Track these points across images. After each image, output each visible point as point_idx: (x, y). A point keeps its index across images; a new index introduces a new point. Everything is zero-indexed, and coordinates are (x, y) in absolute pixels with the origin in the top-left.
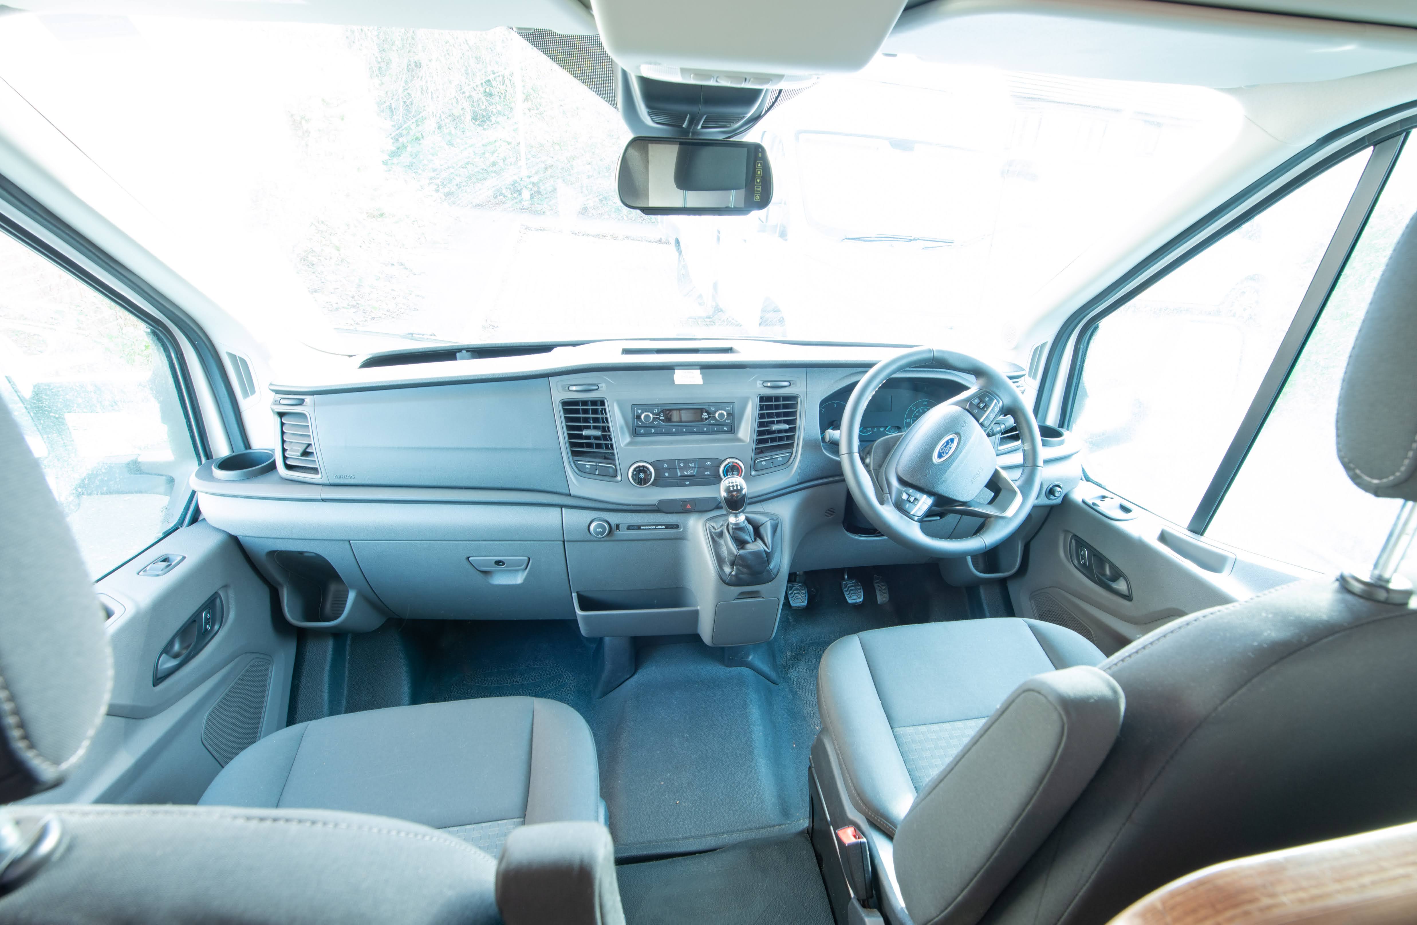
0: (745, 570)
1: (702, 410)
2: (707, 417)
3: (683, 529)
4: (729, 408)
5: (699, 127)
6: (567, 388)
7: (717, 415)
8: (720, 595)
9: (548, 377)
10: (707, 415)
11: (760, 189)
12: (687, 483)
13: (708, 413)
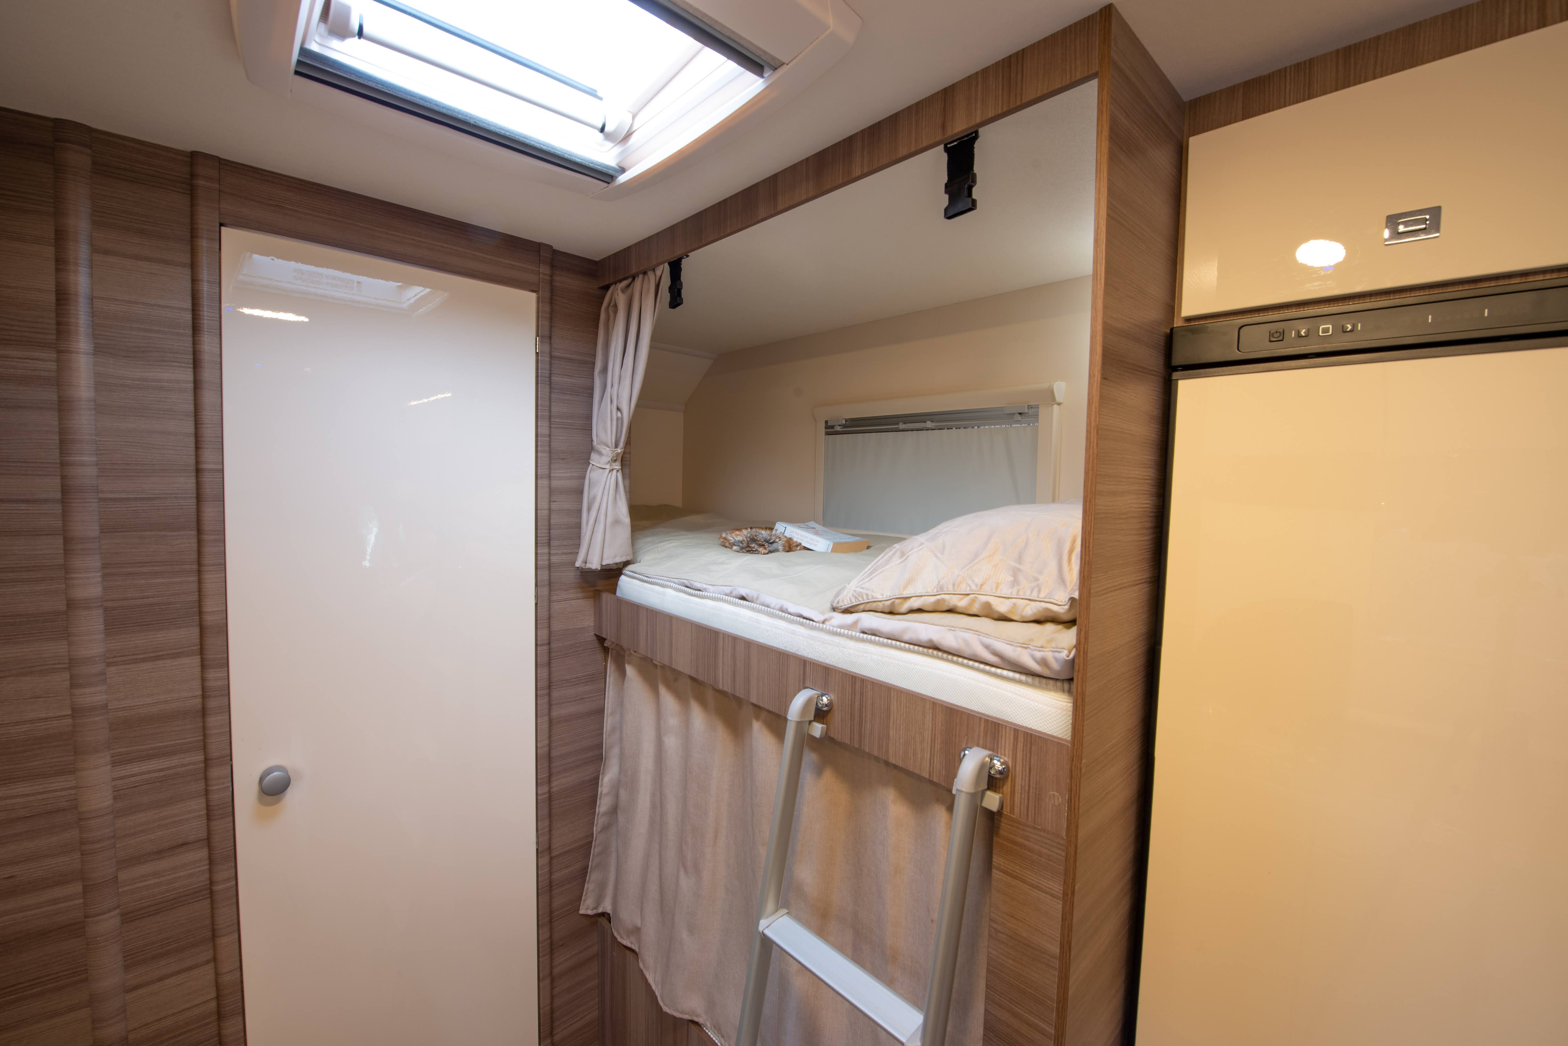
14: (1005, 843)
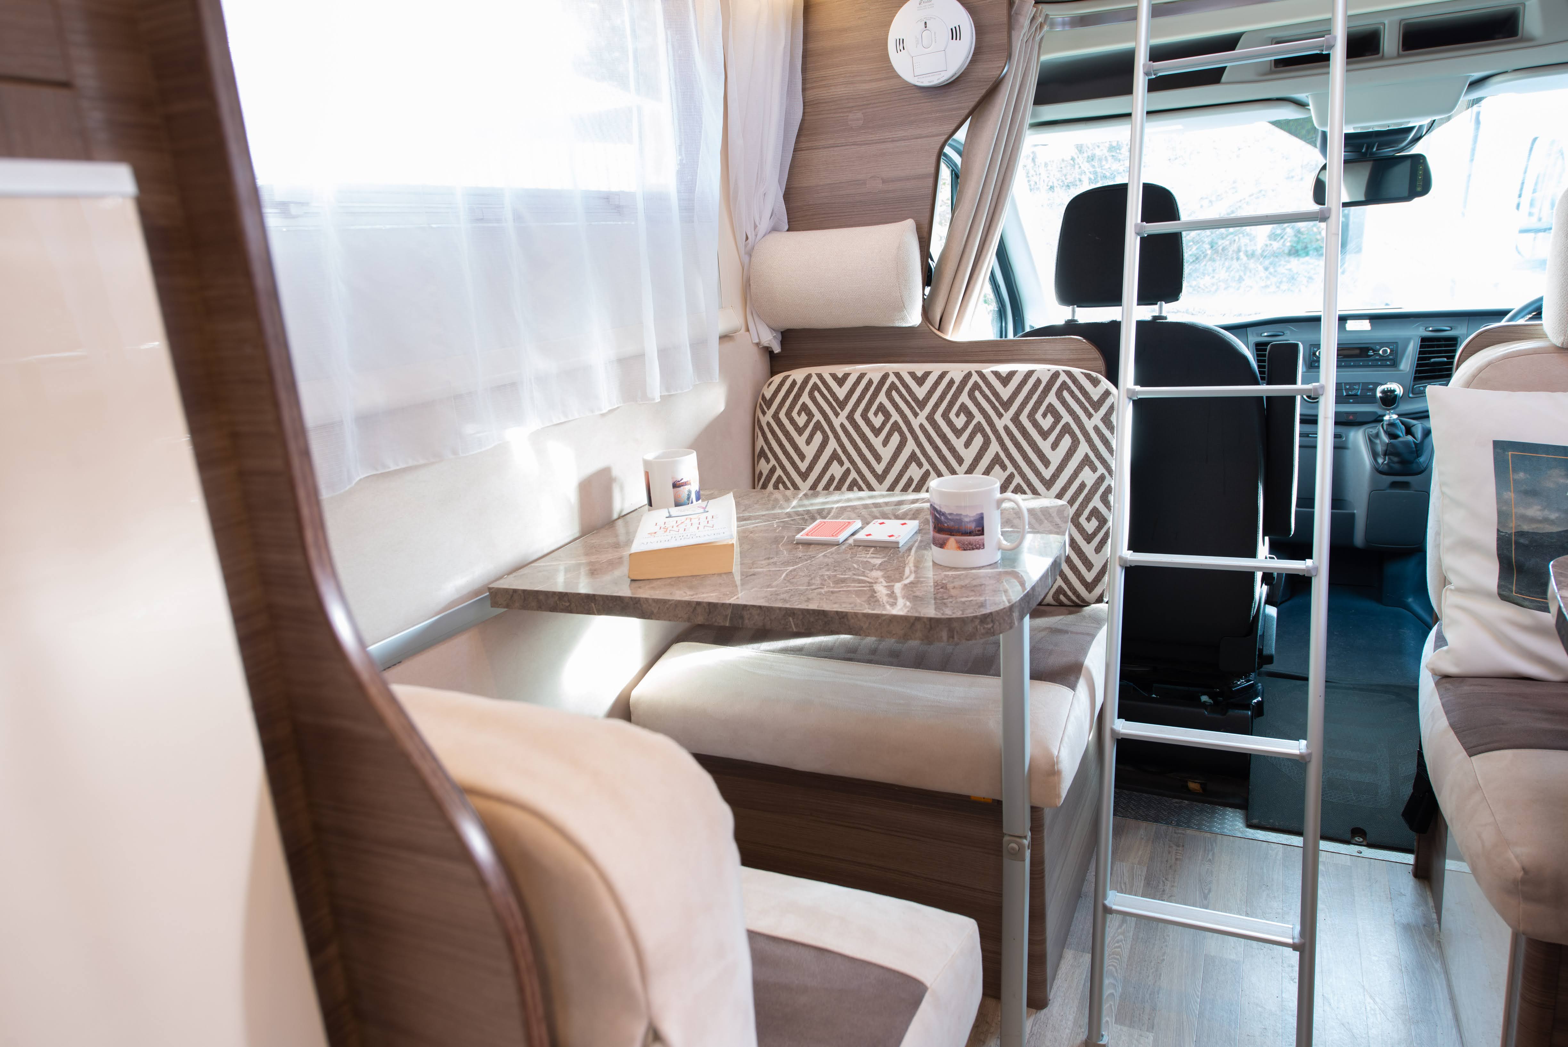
0: (1396, 459)
1: (1368, 349)
2: (1372, 354)
3: (1346, 439)
4: (1392, 347)
5: (1375, 150)
6: (1260, 335)
7: (1381, 352)
8: (1373, 481)
9: (1246, 328)
10: (1373, 352)
11: (1421, 183)
12: (1351, 401)
13: (1374, 351)
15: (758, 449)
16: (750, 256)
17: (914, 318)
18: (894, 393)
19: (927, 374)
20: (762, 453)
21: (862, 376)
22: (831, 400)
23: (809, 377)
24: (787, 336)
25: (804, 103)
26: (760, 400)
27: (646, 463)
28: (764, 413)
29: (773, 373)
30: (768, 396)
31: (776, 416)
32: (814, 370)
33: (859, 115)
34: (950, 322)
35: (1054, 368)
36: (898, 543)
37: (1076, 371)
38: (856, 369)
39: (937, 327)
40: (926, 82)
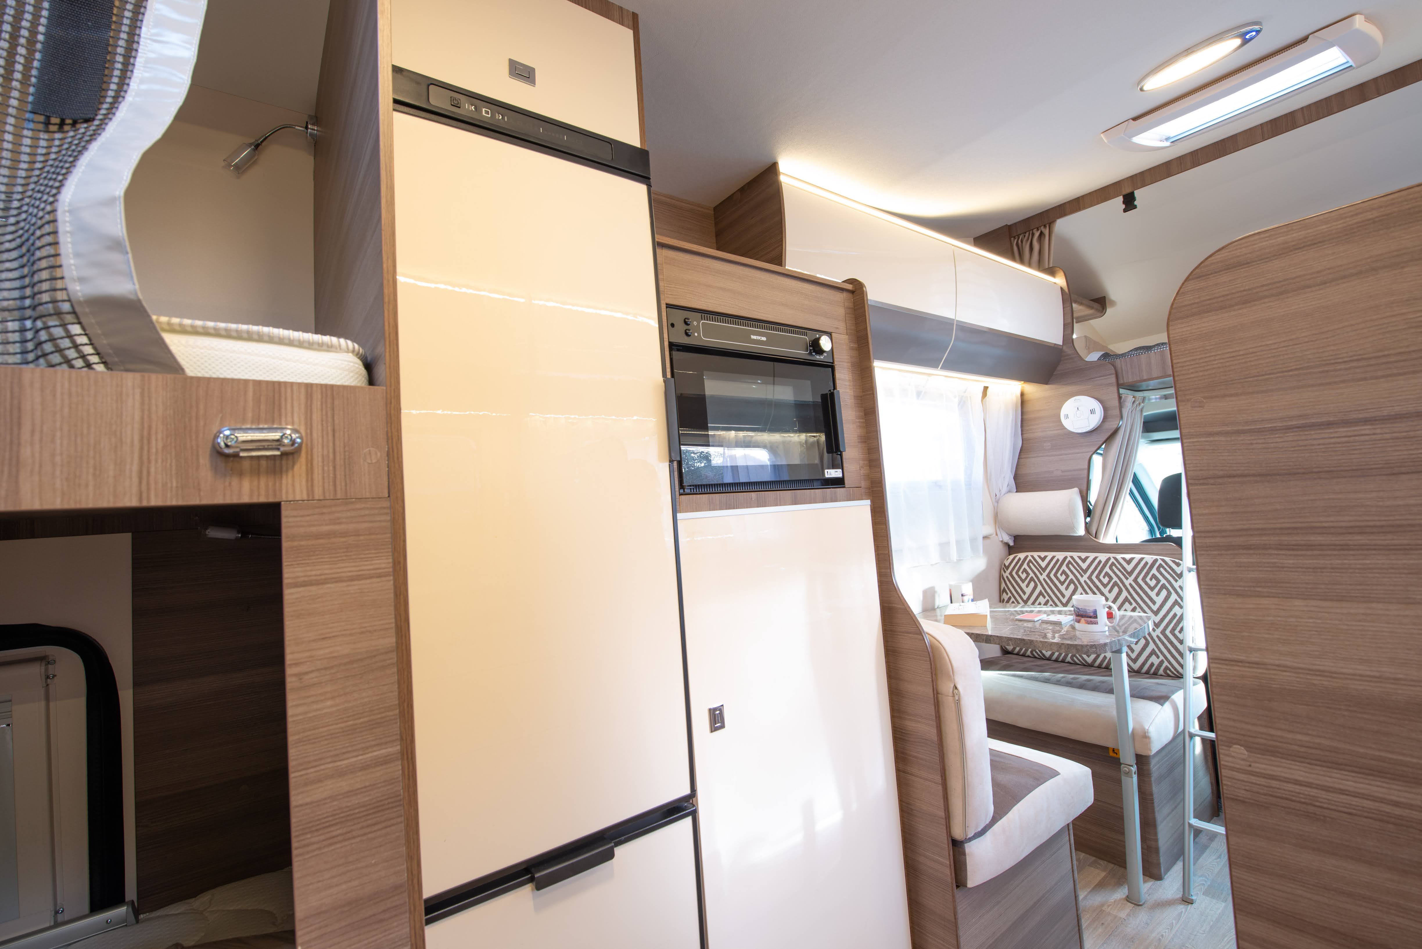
14: (302, 543)
15: (1002, 589)
16: (998, 503)
17: (1081, 531)
18: (1070, 565)
19: (1087, 558)
20: (1004, 590)
21: (1053, 557)
22: (1038, 567)
23: (1027, 557)
24: (1016, 538)
25: (1022, 439)
26: (1003, 566)
27: (950, 585)
28: (1005, 572)
29: (1010, 555)
30: (1007, 564)
31: (1011, 574)
32: (1029, 554)
33: (1049, 444)
34: (1101, 534)
35: (1155, 557)
36: (1061, 622)
37: (1167, 559)
38: (1050, 555)
39: (1094, 536)
40: (1080, 431)
